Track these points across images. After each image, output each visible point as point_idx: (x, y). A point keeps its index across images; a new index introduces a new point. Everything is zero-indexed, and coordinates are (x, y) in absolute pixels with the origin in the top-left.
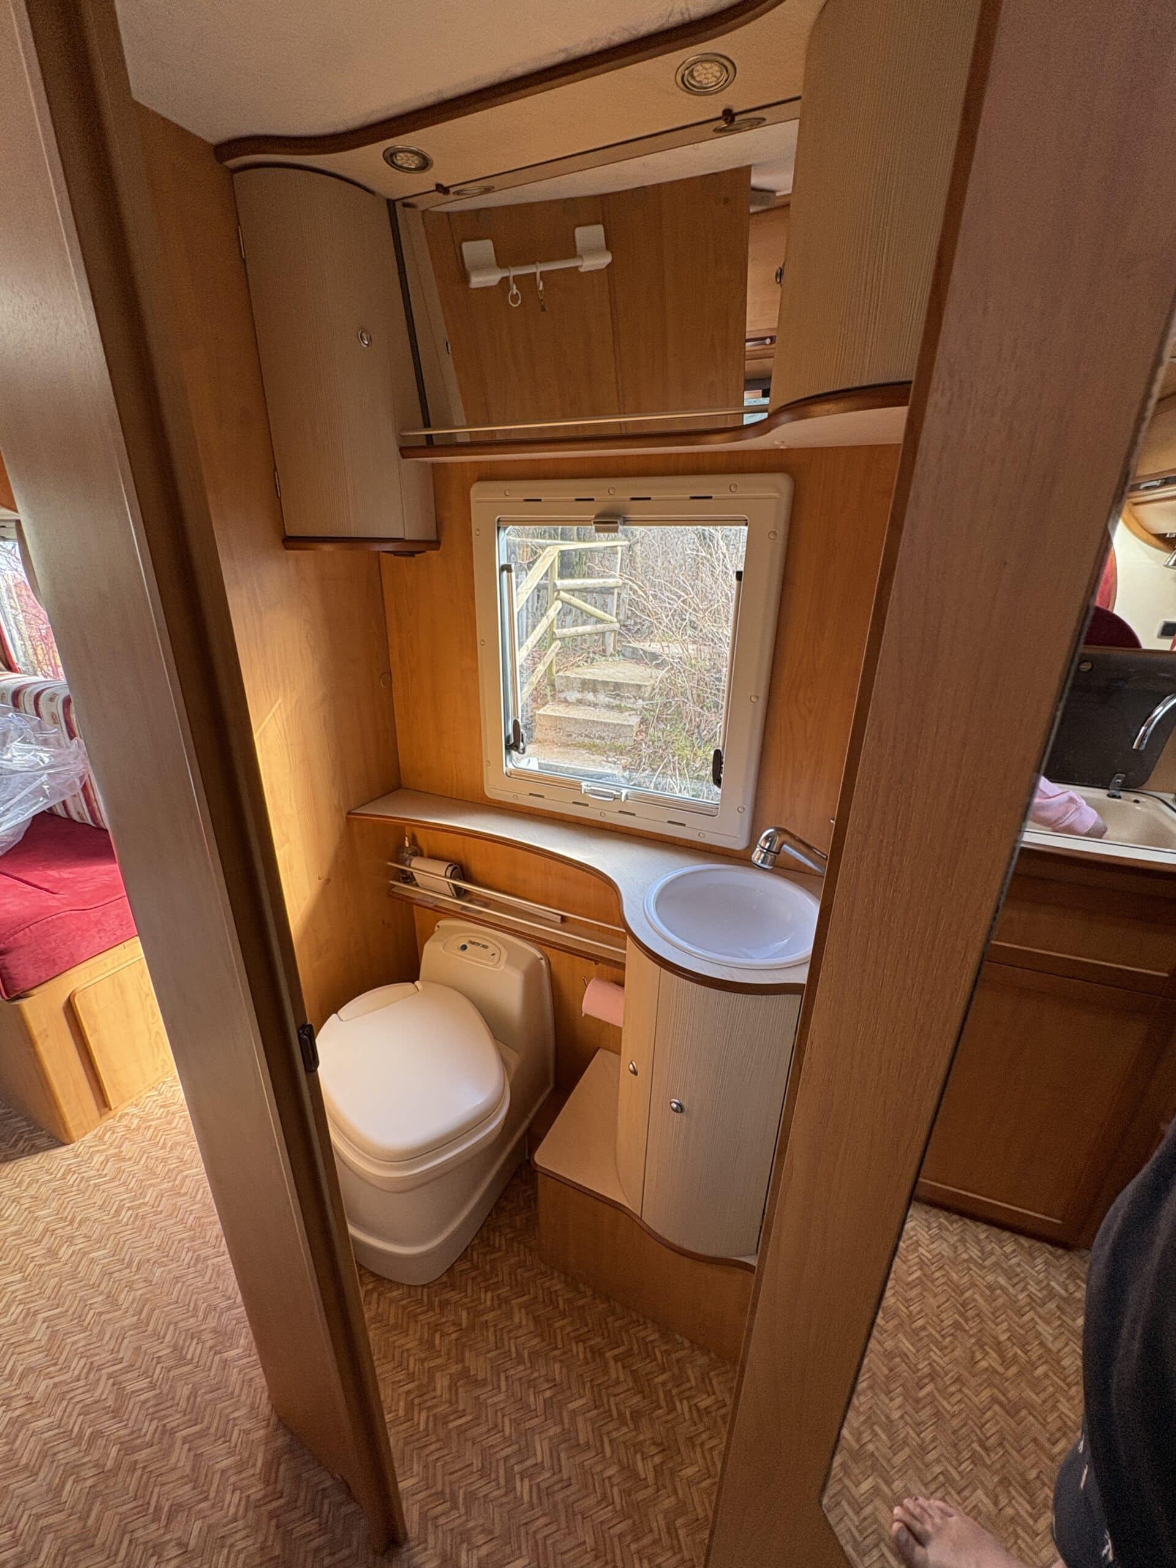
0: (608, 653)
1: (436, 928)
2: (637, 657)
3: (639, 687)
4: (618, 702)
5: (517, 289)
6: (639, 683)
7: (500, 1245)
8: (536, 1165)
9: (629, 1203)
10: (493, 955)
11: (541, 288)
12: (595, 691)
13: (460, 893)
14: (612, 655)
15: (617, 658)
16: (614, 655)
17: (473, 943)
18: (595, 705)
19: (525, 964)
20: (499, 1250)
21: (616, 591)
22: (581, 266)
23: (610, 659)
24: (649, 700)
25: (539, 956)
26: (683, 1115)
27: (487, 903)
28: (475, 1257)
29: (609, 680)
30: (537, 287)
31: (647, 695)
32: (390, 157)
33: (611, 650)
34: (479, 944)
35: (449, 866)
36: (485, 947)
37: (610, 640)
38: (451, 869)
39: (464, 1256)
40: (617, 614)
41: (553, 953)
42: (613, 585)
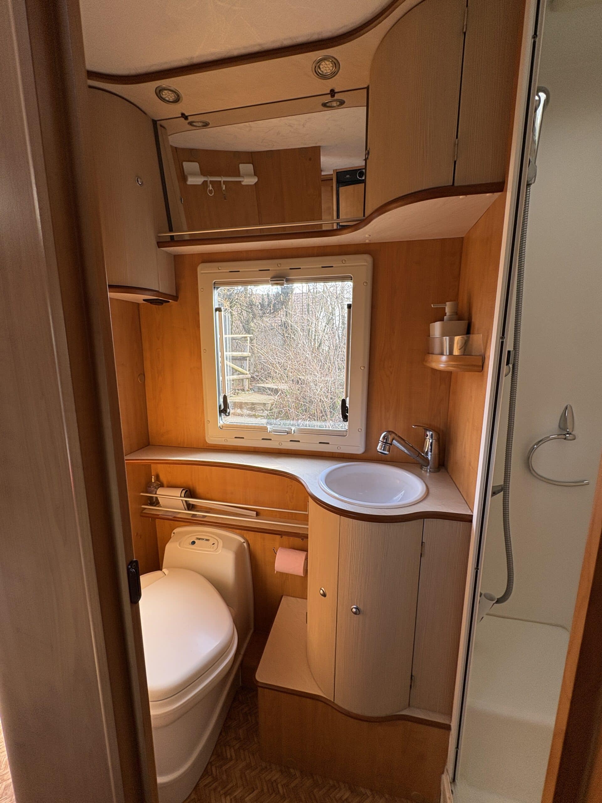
0: (246, 390)
1: (172, 534)
2: (262, 391)
3: (265, 404)
4: (254, 413)
5: (212, 187)
6: (265, 402)
7: (231, 756)
8: (258, 682)
9: (324, 694)
10: (213, 544)
11: (224, 189)
12: (241, 408)
13: (190, 507)
14: (247, 391)
15: (250, 392)
16: (249, 391)
17: (199, 539)
18: (242, 415)
19: (235, 547)
20: (231, 759)
21: (248, 358)
22: (243, 181)
23: (247, 393)
24: (270, 410)
25: (243, 540)
26: (360, 616)
27: (209, 510)
28: (214, 770)
29: (248, 402)
30: (222, 188)
31: (269, 408)
32: (159, 92)
33: (247, 388)
34: (203, 539)
35: (183, 490)
36: (207, 540)
37: (246, 383)
38: (184, 491)
39: (206, 772)
40: (249, 370)
41: (251, 536)
42: (247, 356)
